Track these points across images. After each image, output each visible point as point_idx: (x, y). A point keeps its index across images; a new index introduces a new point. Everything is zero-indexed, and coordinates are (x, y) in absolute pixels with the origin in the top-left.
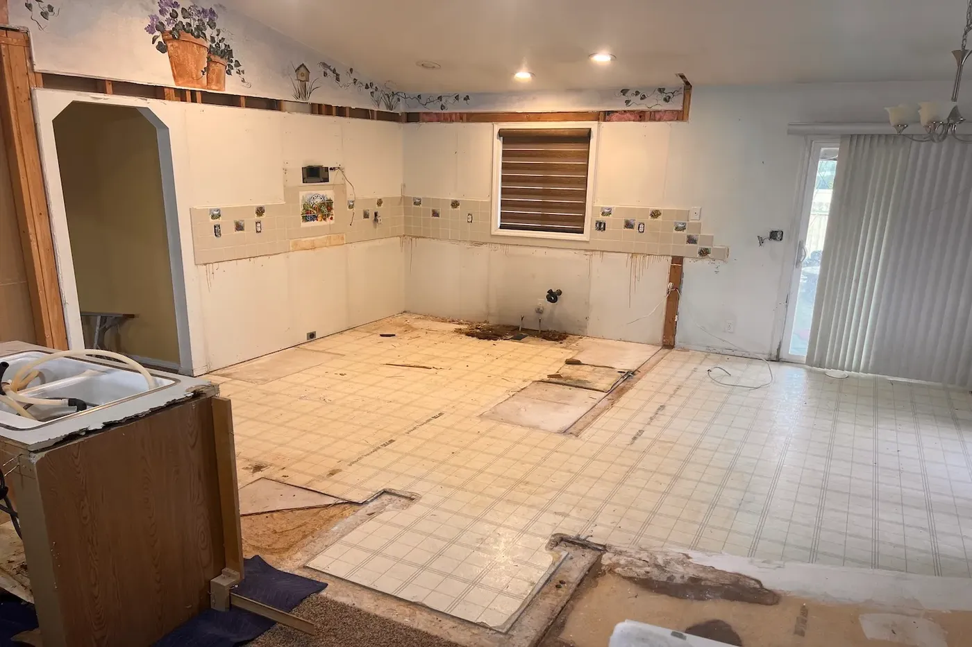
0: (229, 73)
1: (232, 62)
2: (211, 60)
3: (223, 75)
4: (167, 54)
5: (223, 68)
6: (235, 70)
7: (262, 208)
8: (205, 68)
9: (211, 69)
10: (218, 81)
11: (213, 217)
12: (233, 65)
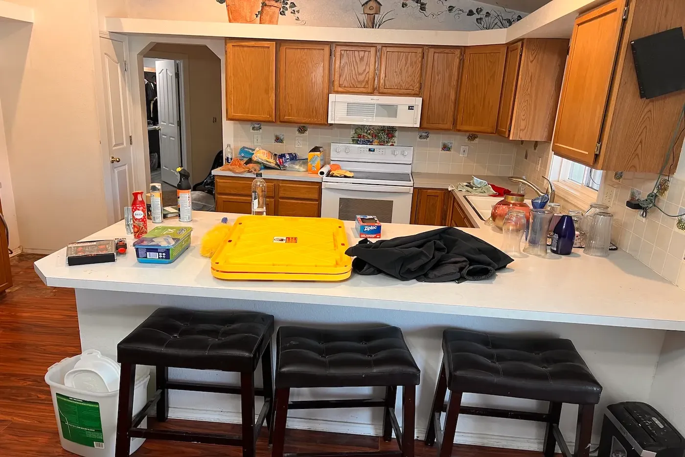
0: (283, 13)
1: (287, 4)
2: (266, 5)
3: (276, 16)
4: (225, 4)
5: (277, 10)
6: (290, 10)
7: (304, 127)
8: (259, 12)
9: (265, 12)
10: (271, 22)
11: (253, 128)
12: (288, 6)
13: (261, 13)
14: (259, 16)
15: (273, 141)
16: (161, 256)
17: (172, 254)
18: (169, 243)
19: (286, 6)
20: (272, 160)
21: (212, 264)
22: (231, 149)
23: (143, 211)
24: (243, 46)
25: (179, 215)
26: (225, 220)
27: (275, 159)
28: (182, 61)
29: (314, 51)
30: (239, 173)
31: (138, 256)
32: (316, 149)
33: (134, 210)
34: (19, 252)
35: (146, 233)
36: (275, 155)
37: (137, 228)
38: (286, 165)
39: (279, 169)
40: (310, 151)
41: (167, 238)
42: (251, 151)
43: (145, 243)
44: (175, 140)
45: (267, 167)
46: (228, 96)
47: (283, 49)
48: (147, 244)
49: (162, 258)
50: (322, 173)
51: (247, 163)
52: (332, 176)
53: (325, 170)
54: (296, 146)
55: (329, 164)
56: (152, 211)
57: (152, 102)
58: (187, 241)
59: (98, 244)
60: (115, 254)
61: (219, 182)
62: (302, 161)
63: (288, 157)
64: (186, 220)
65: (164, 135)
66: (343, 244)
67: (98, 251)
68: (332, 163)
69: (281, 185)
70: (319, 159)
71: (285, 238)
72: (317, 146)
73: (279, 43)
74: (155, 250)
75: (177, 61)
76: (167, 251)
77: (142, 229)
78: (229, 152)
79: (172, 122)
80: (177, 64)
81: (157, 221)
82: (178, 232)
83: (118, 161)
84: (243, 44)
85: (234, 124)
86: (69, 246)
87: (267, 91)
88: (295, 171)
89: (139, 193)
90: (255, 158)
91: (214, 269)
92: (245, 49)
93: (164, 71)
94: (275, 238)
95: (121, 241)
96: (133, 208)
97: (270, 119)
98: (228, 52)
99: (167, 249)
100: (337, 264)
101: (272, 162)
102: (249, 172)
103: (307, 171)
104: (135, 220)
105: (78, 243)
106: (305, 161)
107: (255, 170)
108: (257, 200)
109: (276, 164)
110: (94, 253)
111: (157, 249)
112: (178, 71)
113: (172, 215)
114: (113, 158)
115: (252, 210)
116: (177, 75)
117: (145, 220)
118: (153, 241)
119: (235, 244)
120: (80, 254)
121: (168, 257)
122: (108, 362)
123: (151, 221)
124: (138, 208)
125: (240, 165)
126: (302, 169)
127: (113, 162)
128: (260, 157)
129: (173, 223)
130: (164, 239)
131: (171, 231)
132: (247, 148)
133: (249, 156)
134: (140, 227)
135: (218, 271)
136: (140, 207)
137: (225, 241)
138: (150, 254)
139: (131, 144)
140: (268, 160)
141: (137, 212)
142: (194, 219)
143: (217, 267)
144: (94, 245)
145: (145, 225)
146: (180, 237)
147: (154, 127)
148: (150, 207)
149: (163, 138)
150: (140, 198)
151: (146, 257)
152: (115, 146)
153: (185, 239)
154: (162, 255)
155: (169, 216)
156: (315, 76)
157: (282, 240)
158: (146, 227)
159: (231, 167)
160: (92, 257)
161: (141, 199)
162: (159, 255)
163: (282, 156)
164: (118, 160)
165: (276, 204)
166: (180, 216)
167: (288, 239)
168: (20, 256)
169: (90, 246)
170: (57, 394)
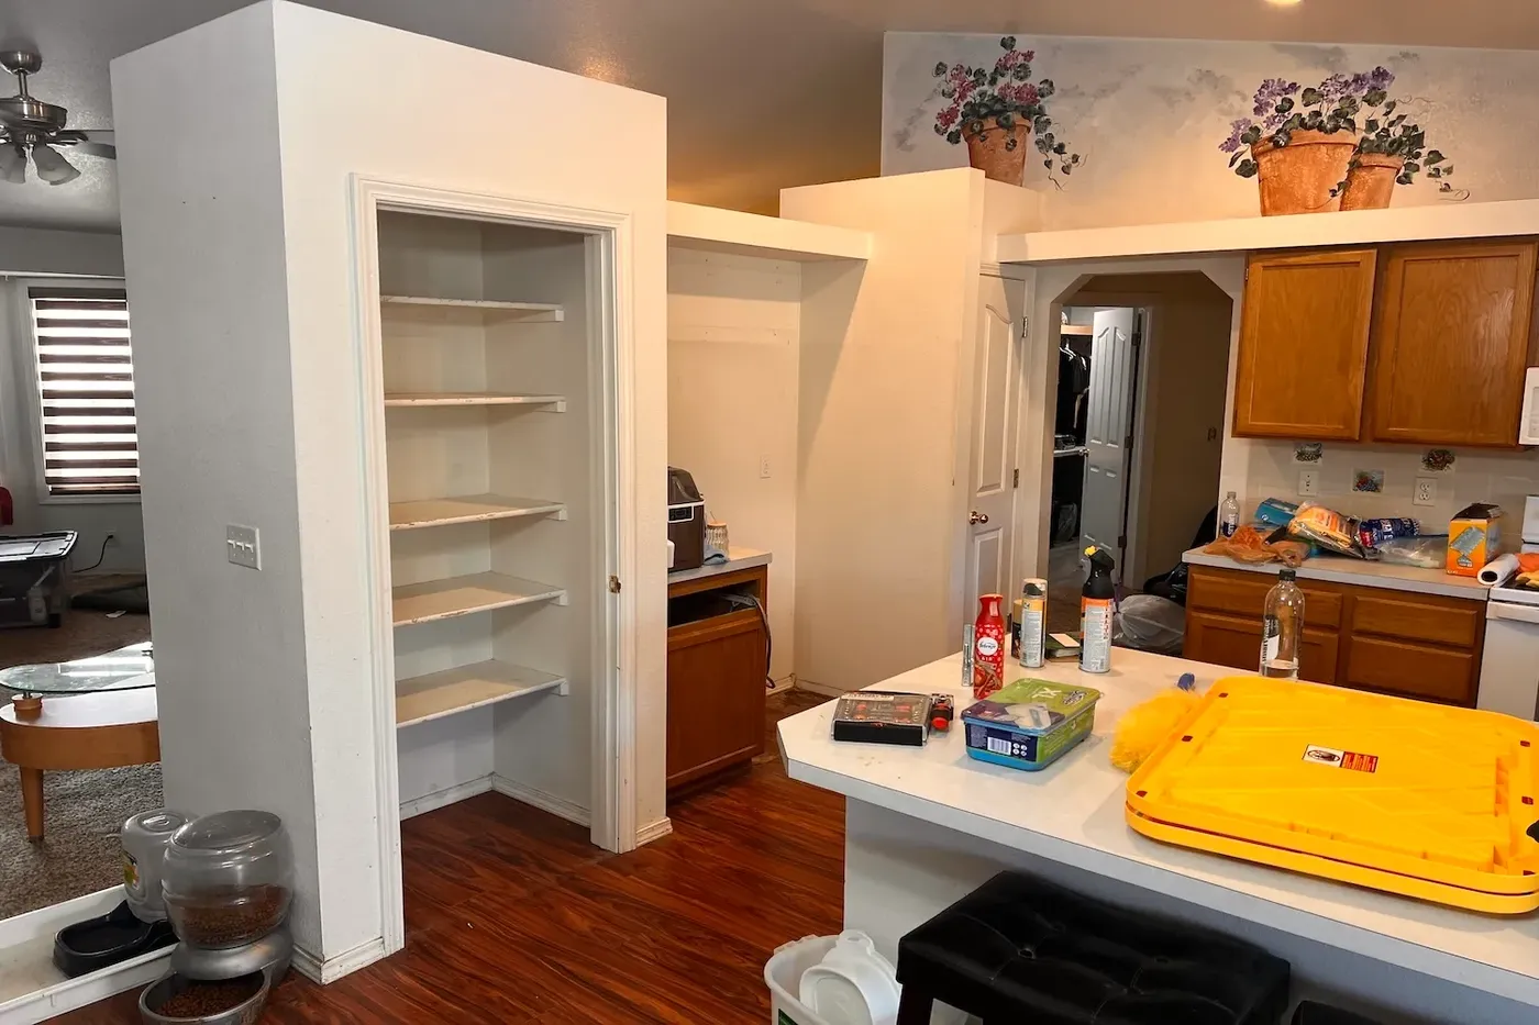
0: (1404, 180)
1: (1418, 156)
2: (1360, 166)
3: (1386, 187)
4: (1255, 177)
5: (1390, 175)
6: (1425, 170)
7: (1445, 453)
8: (1339, 185)
9: (1355, 183)
10: (1370, 203)
11: (1301, 456)
12: (1419, 162)
13: (1345, 186)
14: (1340, 193)
15: (1352, 486)
16: (1016, 752)
17: (1042, 751)
18: (1037, 722)
19: (1416, 162)
20: (1341, 535)
21: (1129, 794)
22: (1236, 503)
23: (996, 638)
24: (1290, 266)
25: (1082, 654)
26: (1187, 681)
27: (1351, 533)
28: (1150, 308)
29: (1490, 263)
30: (1252, 562)
31: (969, 743)
32: (1475, 511)
33: (979, 635)
34: (789, 685)
35: (999, 688)
36: (1353, 522)
37: (981, 675)
38: (1382, 549)
39: (1359, 558)
40: (1457, 517)
41: (1039, 709)
42: (1287, 510)
43: (988, 714)
44: (1115, 477)
45: (1326, 551)
46: (1242, 381)
47: (1396, 265)
48: (989, 718)
49: (1020, 756)
50: (1490, 576)
51: (1272, 539)
52: (1523, 586)
53: (1501, 568)
54: (1417, 501)
55: (1517, 551)
56: (1022, 640)
57: (1079, 397)
58: (1084, 721)
59: (897, 700)
60: (924, 728)
61: (1199, 580)
62: (1430, 540)
63: (1387, 527)
64: (1094, 670)
65: (1095, 467)
66: (1526, 800)
67: (895, 715)
68: (1526, 549)
69: (1359, 598)
70: (1482, 539)
71: (1341, 754)
72: (1482, 502)
73: (1387, 251)
74: (1005, 735)
75: (1141, 310)
76: (1031, 742)
77: (991, 678)
78: (1232, 512)
79: (1114, 439)
80: (1140, 316)
81: (1030, 662)
82: (1066, 697)
83: (984, 522)
84: (1292, 260)
85: (1252, 444)
86: (843, 697)
87: (1344, 367)
88: (1403, 564)
89: (992, 599)
90: (1296, 527)
91: (1131, 808)
92: (1296, 272)
93: (1111, 331)
94: (1310, 749)
95: (943, 702)
96: (977, 632)
97: (1346, 434)
98: (1250, 283)
99: (1032, 737)
100: (1497, 860)
101: (1342, 539)
102: (1276, 560)
103: (1443, 567)
104: (978, 658)
105: (863, 692)
106: (1438, 542)
107: (1293, 557)
108: (1278, 637)
109: (1354, 545)
110: (884, 720)
111: (1010, 733)
112: (1139, 330)
113: (1067, 653)
114: (974, 513)
115: (1262, 662)
116: (1136, 339)
117: (999, 659)
118: (1004, 713)
119: (1199, 749)
120: (859, 718)
121: (1031, 755)
122: (884, 970)
123: (1018, 662)
124: (988, 631)
125: (1254, 543)
126: (1428, 561)
127: (973, 522)
128: (1311, 526)
129: (1063, 673)
130: (1031, 711)
131: (1052, 692)
132: (1279, 502)
133: (1281, 522)
134: (987, 672)
135: (1140, 814)
136: (991, 629)
137: (1174, 737)
138: (993, 742)
139: (1016, 486)
140: (1330, 533)
141: (985, 640)
142: (1116, 668)
143: (1138, 802)
144: (891, 702)
145: (999, 670)
146: (1066, 712)
147: (1077, 449)
148: (1020, 629)
149: (1090, 471)
150: (993, 611)
151: (985, 748)
152: (983, 489)
153: (1079, 719)
154: (1020, 750)
155: (1059, 653)
156: (1485, 325)
157: (1331, 757)
158: (999, 675)
159: (1228, 545)
160: (879, 728)
161: (996, 613)
162: (1013, 748)
163: (1372, 525)
164: (983, 518)
165: (1344, 649)
166: (1081, 658)
167: (1350, 759)
168: (789, 692)
169: (883, 702)
170: (780, 1010)
